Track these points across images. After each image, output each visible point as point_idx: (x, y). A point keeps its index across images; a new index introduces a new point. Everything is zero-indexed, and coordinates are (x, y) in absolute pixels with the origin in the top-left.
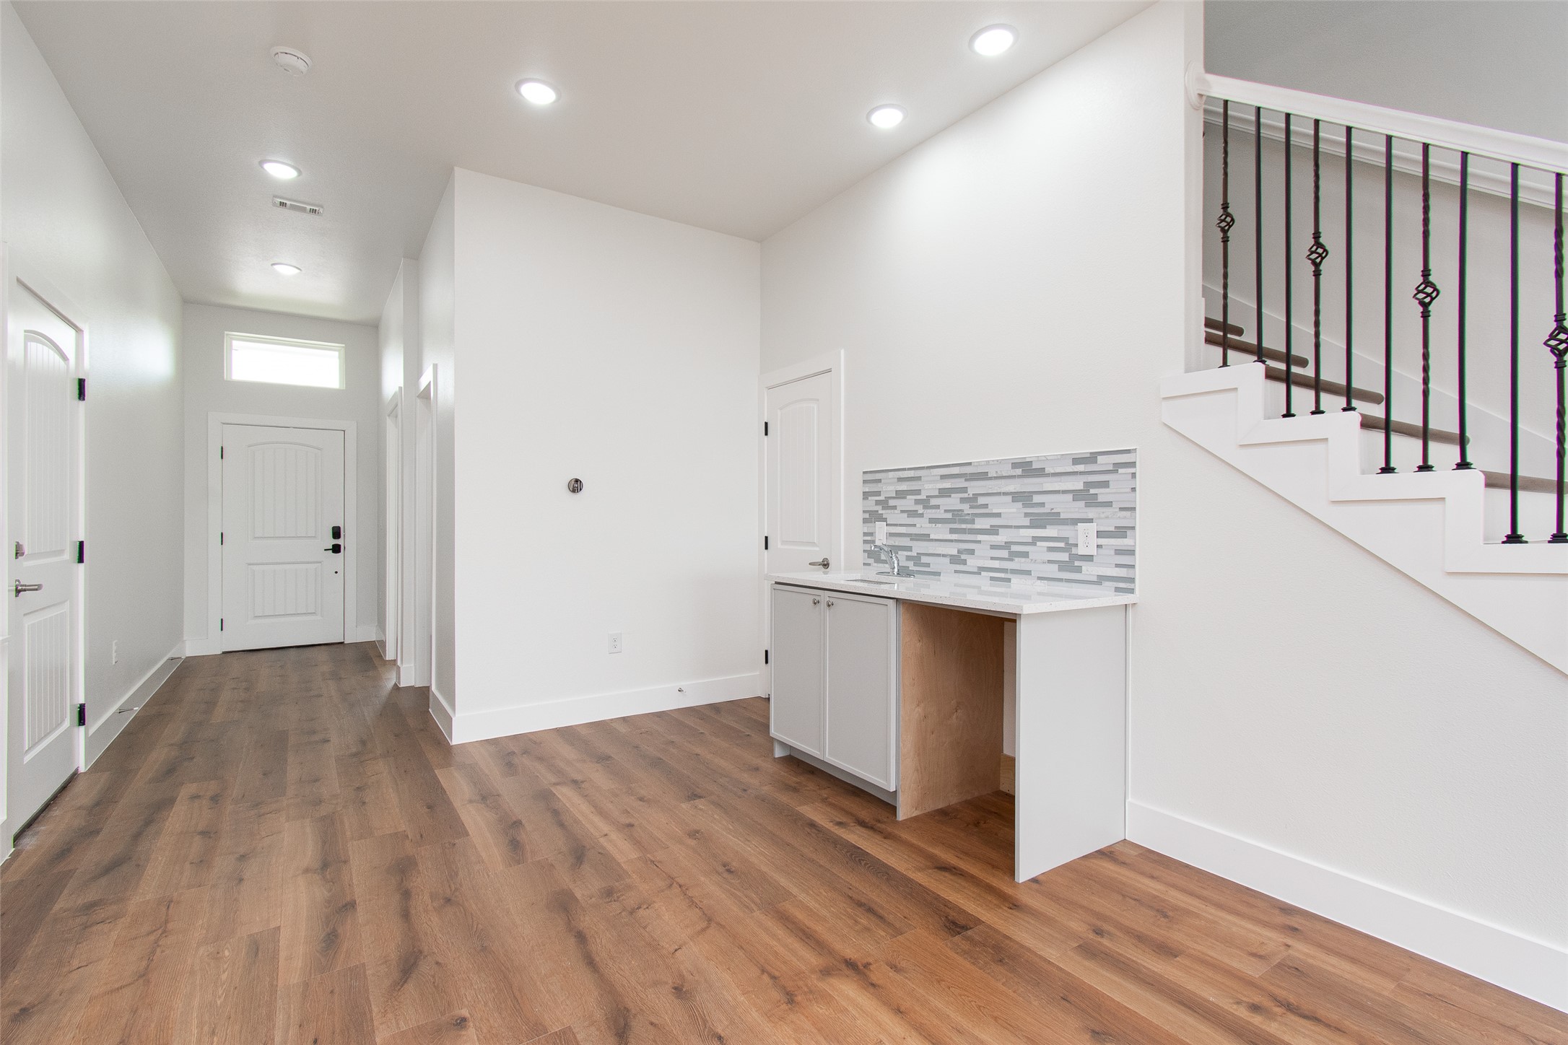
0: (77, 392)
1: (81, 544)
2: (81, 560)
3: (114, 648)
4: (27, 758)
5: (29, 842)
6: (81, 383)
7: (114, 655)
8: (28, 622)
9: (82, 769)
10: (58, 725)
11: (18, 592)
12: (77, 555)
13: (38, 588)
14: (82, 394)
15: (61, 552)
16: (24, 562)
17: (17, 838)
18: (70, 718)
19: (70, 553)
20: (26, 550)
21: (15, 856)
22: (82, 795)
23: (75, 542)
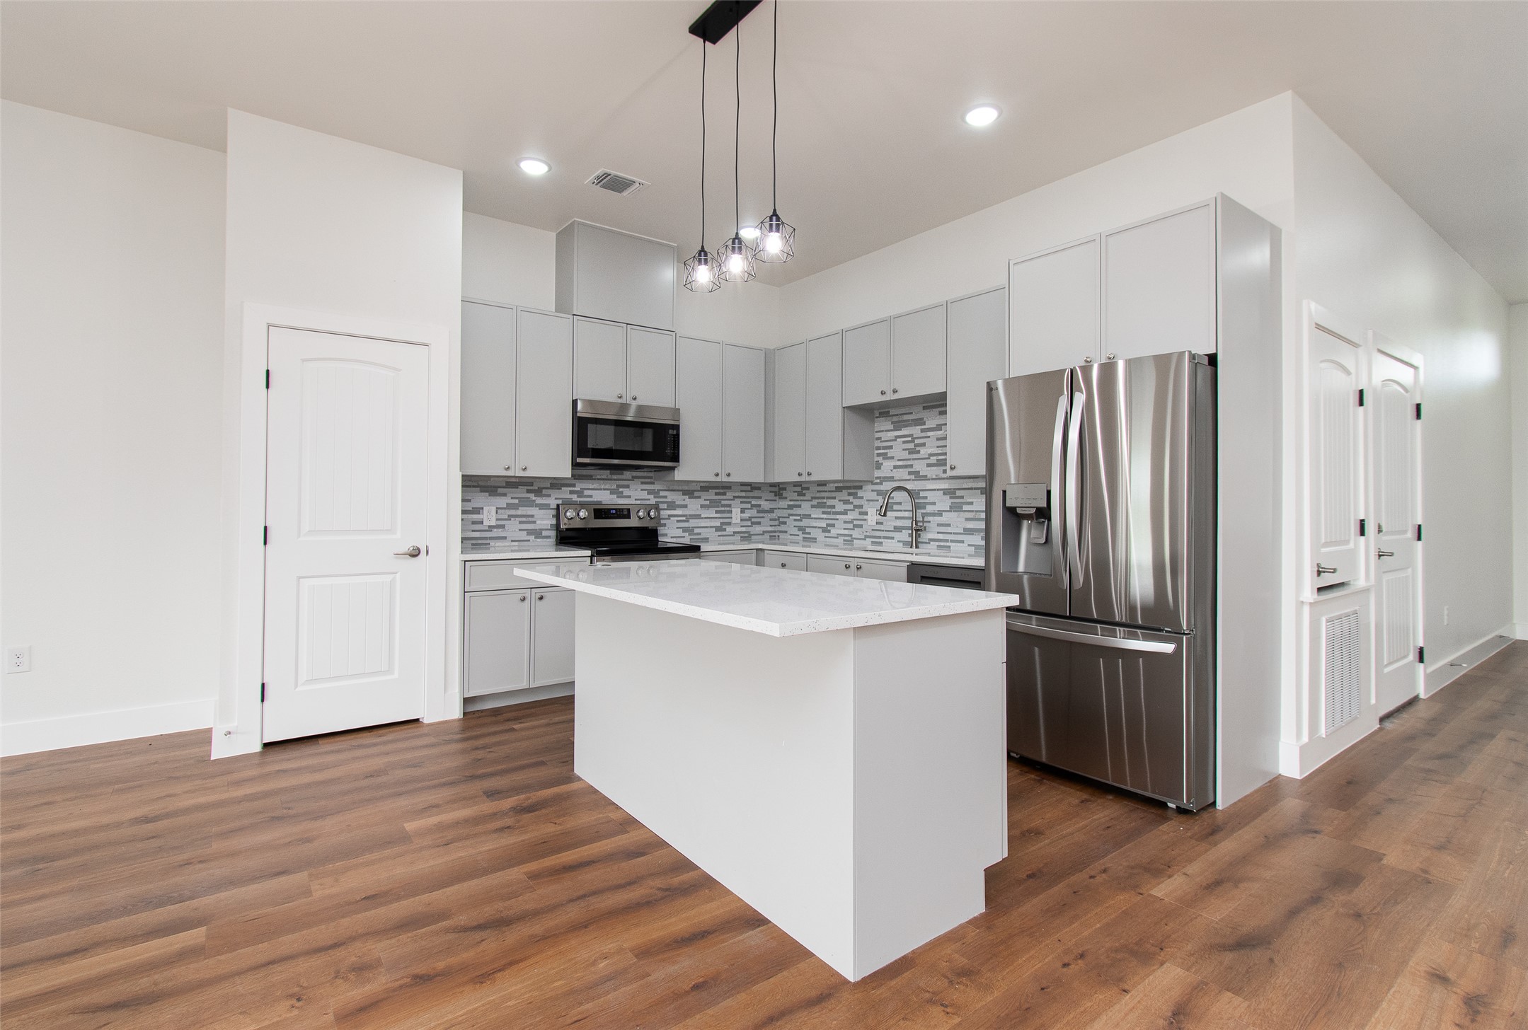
0: (1415, 413)
1: (1419, 526)
2: (1419, 539)
3: (1446, 612)
4: (1387, 670)
5: (1388, 725)
6: (1418, 407)
7: (1446, 617)
8: (1386, 577)
9: (1422, 696)
10: (1405, 657)
11: (1380, 556)
12: (1417, 535)
13: (1391, 554)
14: (1418, 416)
15: (1405, 532)
16: (1384, 537)
17: (1382, 720)
18: (1412, 656)
19: (1411, 534)
20: (1384, 529)
21: (1380, 729)
22: (1421, 712)
23: (1415, 525)
